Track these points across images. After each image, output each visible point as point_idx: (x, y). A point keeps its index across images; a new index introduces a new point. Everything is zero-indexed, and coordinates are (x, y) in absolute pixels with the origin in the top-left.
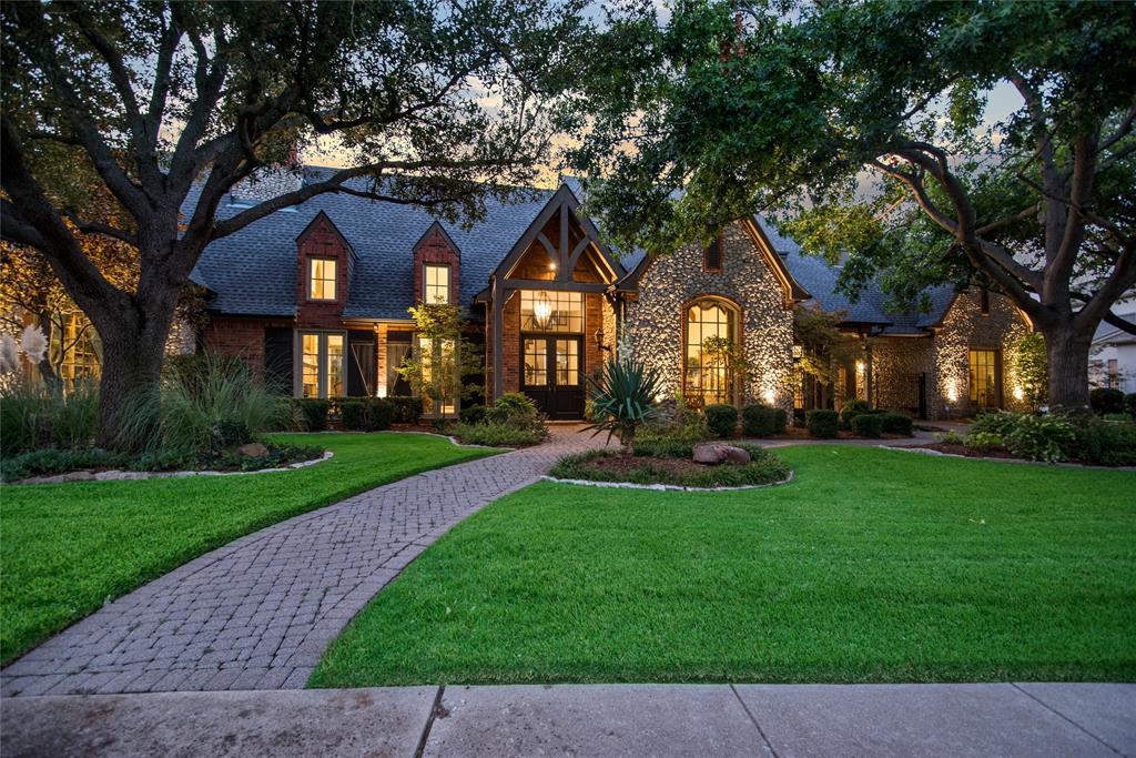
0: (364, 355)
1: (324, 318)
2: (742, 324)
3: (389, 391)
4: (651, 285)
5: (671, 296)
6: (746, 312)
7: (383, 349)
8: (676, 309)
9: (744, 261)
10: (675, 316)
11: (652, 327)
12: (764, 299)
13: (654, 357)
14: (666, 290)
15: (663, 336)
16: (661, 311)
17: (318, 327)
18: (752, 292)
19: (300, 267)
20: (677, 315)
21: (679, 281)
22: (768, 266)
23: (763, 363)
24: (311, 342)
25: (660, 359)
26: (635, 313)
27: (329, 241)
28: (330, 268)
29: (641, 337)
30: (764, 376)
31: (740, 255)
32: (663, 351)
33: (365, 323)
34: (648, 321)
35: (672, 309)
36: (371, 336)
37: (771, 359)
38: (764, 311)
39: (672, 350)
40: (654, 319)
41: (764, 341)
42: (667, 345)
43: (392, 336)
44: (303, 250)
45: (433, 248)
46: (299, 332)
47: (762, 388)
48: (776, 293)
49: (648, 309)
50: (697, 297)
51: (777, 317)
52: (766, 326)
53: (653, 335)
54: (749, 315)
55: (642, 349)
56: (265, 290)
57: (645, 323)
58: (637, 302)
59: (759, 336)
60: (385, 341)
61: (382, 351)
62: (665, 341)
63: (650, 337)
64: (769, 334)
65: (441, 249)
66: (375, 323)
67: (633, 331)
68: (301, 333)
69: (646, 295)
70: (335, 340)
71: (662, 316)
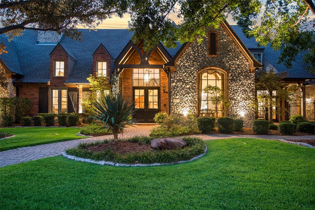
0: (74, 97)
1: (59, 83)
2: (228, 80)
3: (83, 111)
4: (182, 64)
5: (192, 68)
6: (230, 74)
7: (81, 94)
8: (195, 74)
9: (229, 51)
10: (194, 77)
11: (183, 82)
12: (239, 68)
13: (184, 95)
14: (189, 65)
15: (188, 86)
16: (187, 75)
17: (58, 87)
18: (233, 65)
19: (51, 64)
20: (195, 76)
21: (196, 62)
22: (241, 52)
23: (239, 98)
24: (55, 93)
25: (187, 96)
26: (175, 77)
27: (61, 54)
28: (62, 64)
29: (178, 87)
30: (240, 104)
31: (227, 48)
32: (188, 93)
33: (73, 85)
34: (181, 80)
35: (193, 74)
36: (76, 90)
37: (243, 96)
38: (239, 73)
39: (192, 92)
40: (183, 79)
41: (239, 87)
42: (190, 90)
43: (85, 90)
44: (52, 58)
45: (100, 54)
47: (238, 109)
48: (246, 65)
49: (182, 75)
50: (203, 67)
51: (246, 76)
52: (240, 81)
53: (183, 86)
54: (231, 76)
55: (178, 92)
57: (179, 81)
58: (176, 72)
59: (237, 85)
60: (82, 91)
61: (81, 95)
62: (189, 88)
63: (181, 86)
64: (242, 84)
65: (103, 55)
66: (77, 85)
67: (174, 84)
68: (52, 89)
69: (180, 68)
70: (64, 92)
71: (188, 77)
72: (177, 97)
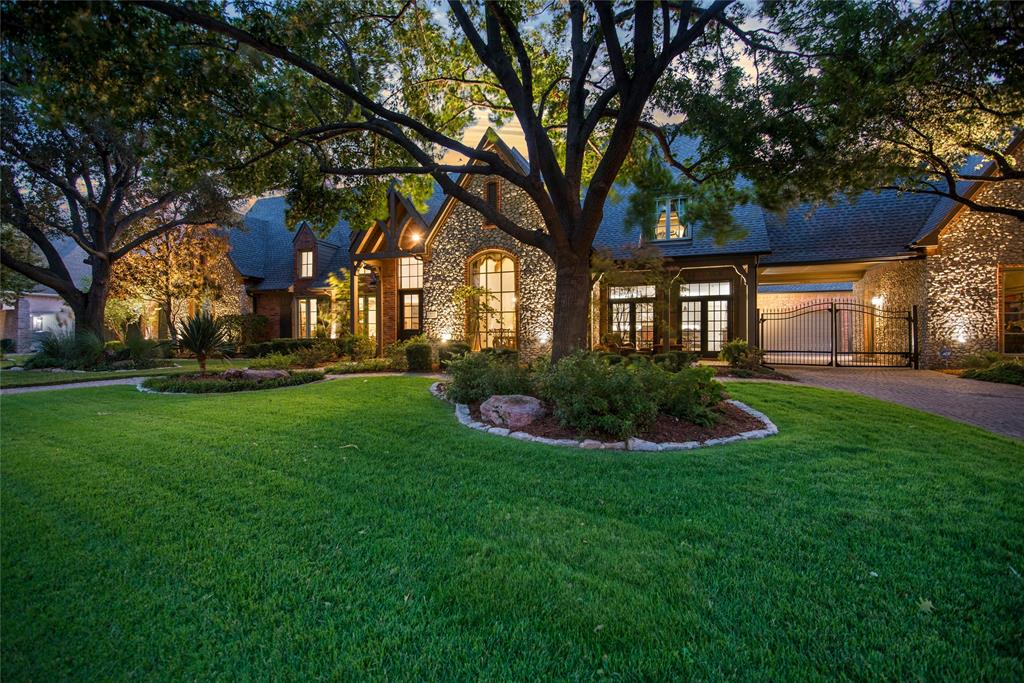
4: (441, 247)
5: (457, 253)
6: (522, 261)
8: (461, 264)
9: (520, 214)
10: (460, 270)
11: (442, 280)
13: (444, 305)
14: (453, 248)
15: (451, 288)
16: (449, 267)
17: (305, 295)
19: (297, 257)
20: (462, 269)
21: (463, 240)
23: (539, 306)
24: (303, 304)
25: (449, 306)
26: (429, 271)
27: (309, 240)
28: (310, 257)
29: (434, 290)
30: (541, 318)
31: (517, 209)
32: (451, 300)
33: (324, 290)
34: (440, 276)
35: (458, 265)
37: (546, 303)
40: (443, 274)
41: (539, 285)
42: (454, 295)
44: (298, 247)
47: (537, 330)
49: (440, 267)
50: (477, 250)
52: (541, 272)
53: (443, 287)
54: (525, 262)
55: (435, 299)
57: (436, 278)
58: (431, 262)
59: (535, 282)
62: (452, 291)
63: (440, 288)
64: (545, 279)
68: (298, 299)
69: (438, 256)
70: (313, 302)
71: (450, 271)
72: (433, 308)
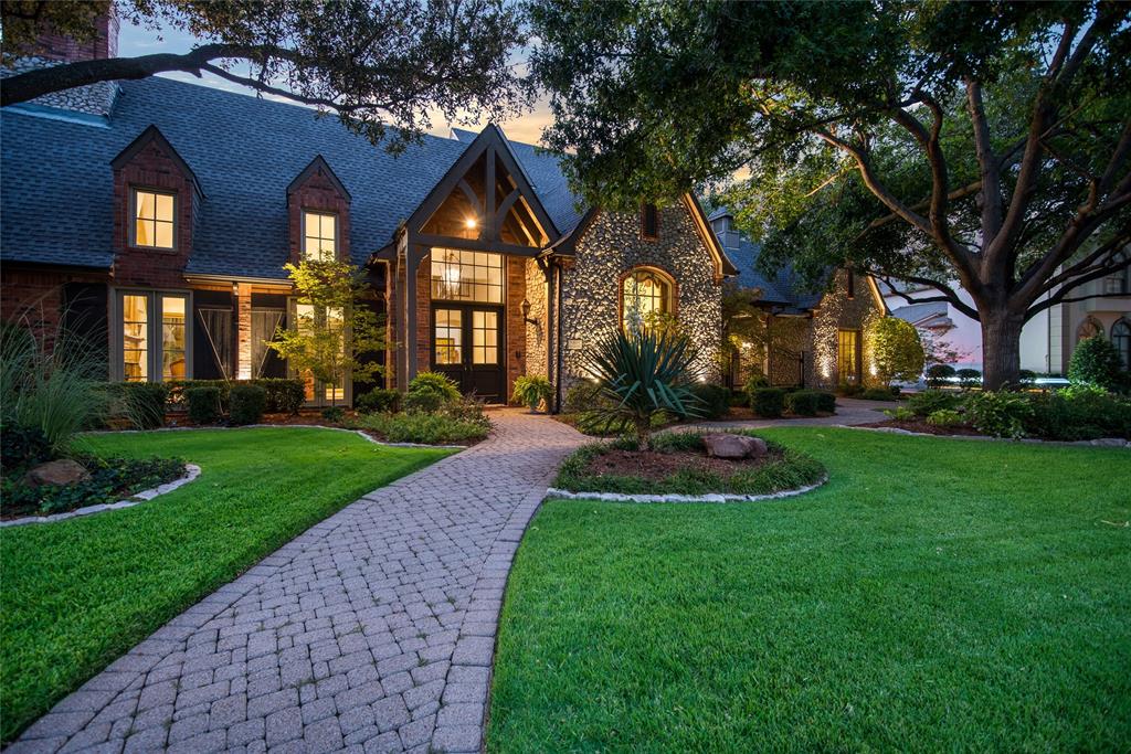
0: (218, 326)
1: (155, 273)
2: (677, 298)
3: (254, 371)
4: (588, 251)
5: (609, 264)
6: (680, 286)
7: (245, 319)
8: (614, 280)
9: (679, 231)
10: (613, 286)
11: (589, 298)
12: (697, 273)
13: (591, 332)
14: (603, 257)
15: (600, 309)
16: (599, 281)
17: (149, 284)
18: (686, 265)
19: (118, 200)
20: (614, 286)
21: (617, 249)
22: (700, 238)
23: (695, 340)
24: (137, 306)
25: (597, 334)
26: (571, 282)
27: (164, 168)
28: (166, 205)
29: (578, 309)
31: (675, 224)
32: (600, 326)
33: (218, 281)
34: (585, 291)
35: (610, 280)
36: (229, 300)
37: (702, 336)
38: (696, 285)
39: (609, 324)
40: (591, 289)
41: (696, 317)
42: (605, 319)
43: (258, 300)
44: (124, 177)
45: (315, 190)
46: (117, 290)
48: (707, 267)
49: (586, 278)
50: (633, 265)
51: (709, 292)
52: (698, 302)
53: (590, 308)
54: (683, 288)
55: (579, 323)
56: (61, 230)
57: (581, 293)
58: (574, 270)
59: (692, 312)
60: (248, 306)
61: (243, 319)
62: (602, 314)
63: (587, 309)
64: (700, 310)
65: (326, 192)
66: (235, 283)
67: (570, 302)
68: (121, 293)
69: (583, 262)
71: (600, 287)
72: (577, 335)
